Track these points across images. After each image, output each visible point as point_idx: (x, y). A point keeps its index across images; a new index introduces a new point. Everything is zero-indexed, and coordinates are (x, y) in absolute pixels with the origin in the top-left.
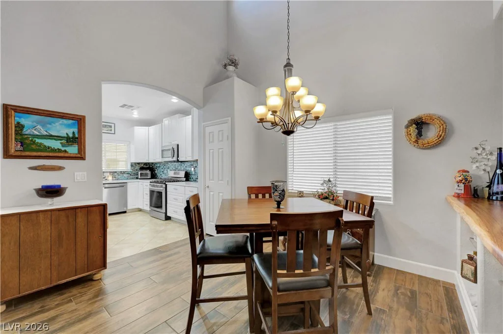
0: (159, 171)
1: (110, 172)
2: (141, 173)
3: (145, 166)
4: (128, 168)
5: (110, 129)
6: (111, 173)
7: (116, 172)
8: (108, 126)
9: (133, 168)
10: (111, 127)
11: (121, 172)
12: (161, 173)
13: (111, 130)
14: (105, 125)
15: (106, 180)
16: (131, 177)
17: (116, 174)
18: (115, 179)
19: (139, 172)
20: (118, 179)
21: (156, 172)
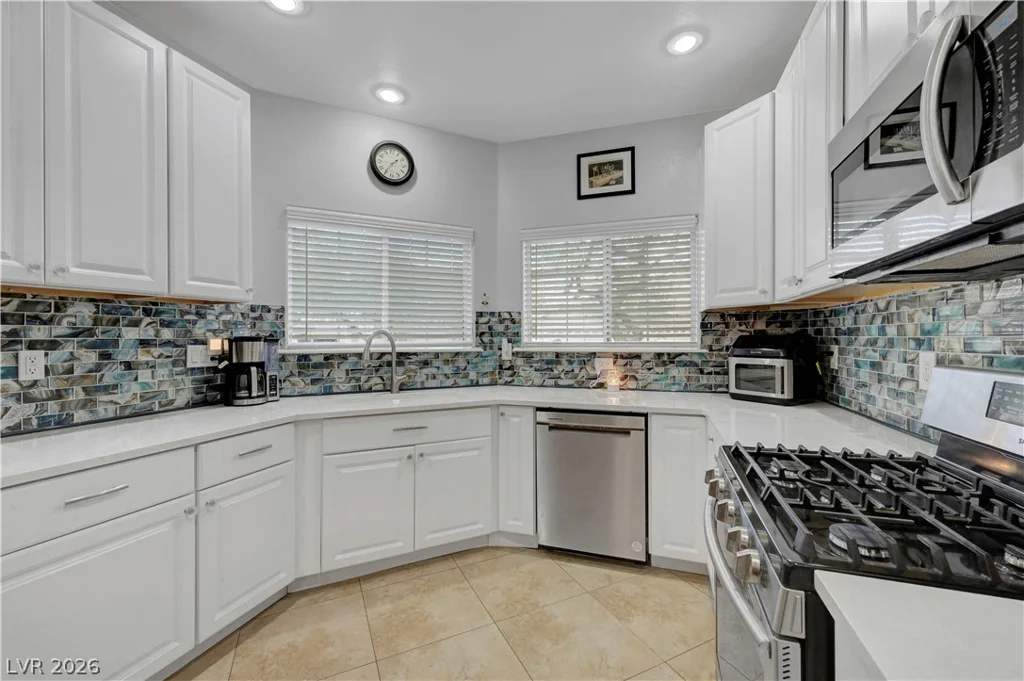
0: (851, 358)
1: (616, 356)
2: (738, 366)
3: (774, 330)
4: (689, 340)
5: (616, 174)
6: (621, 362)
7: (638, 356)
8: (610, 163)
9: (709, 339)
10: (618, 165)
11: (659, 355)
12: (865, 374)
13: (619, 181)
14: (601, 165)
15: (601, 386)
16: (704, 380)
17: (636, 362)
18: (632, 384)
19: (733, 361)
20: (644, 389)
21: (834, 363)
